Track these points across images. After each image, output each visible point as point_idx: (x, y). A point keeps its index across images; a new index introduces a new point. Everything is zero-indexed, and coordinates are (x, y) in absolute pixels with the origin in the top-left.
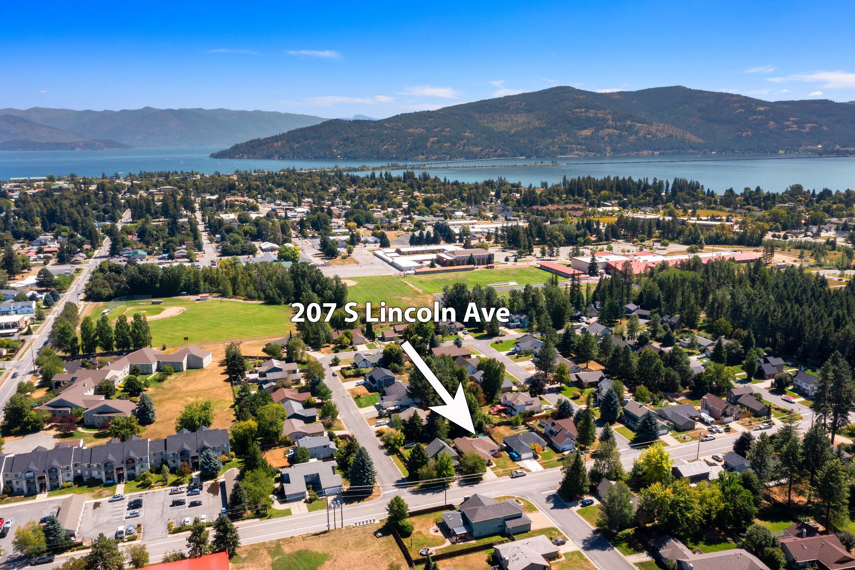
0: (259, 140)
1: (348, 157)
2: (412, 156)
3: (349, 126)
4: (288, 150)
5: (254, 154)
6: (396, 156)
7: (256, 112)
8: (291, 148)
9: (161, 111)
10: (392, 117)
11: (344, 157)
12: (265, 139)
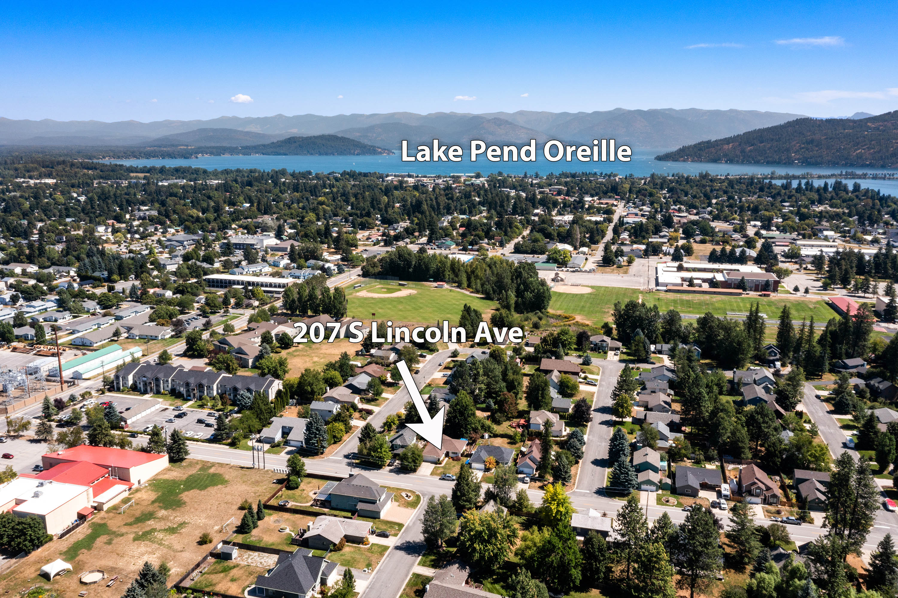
0: (709, 142)
1: (807, 162)
2: (892, 164)
3: (819, 126)
4: (738, 153)
5: (700, 156)
6: (871, 163)
7: (731, 111)
8: (743, 151)
9: (630, 112)
10: (881, 115)
11: (803, 163)
12: (716, 141)
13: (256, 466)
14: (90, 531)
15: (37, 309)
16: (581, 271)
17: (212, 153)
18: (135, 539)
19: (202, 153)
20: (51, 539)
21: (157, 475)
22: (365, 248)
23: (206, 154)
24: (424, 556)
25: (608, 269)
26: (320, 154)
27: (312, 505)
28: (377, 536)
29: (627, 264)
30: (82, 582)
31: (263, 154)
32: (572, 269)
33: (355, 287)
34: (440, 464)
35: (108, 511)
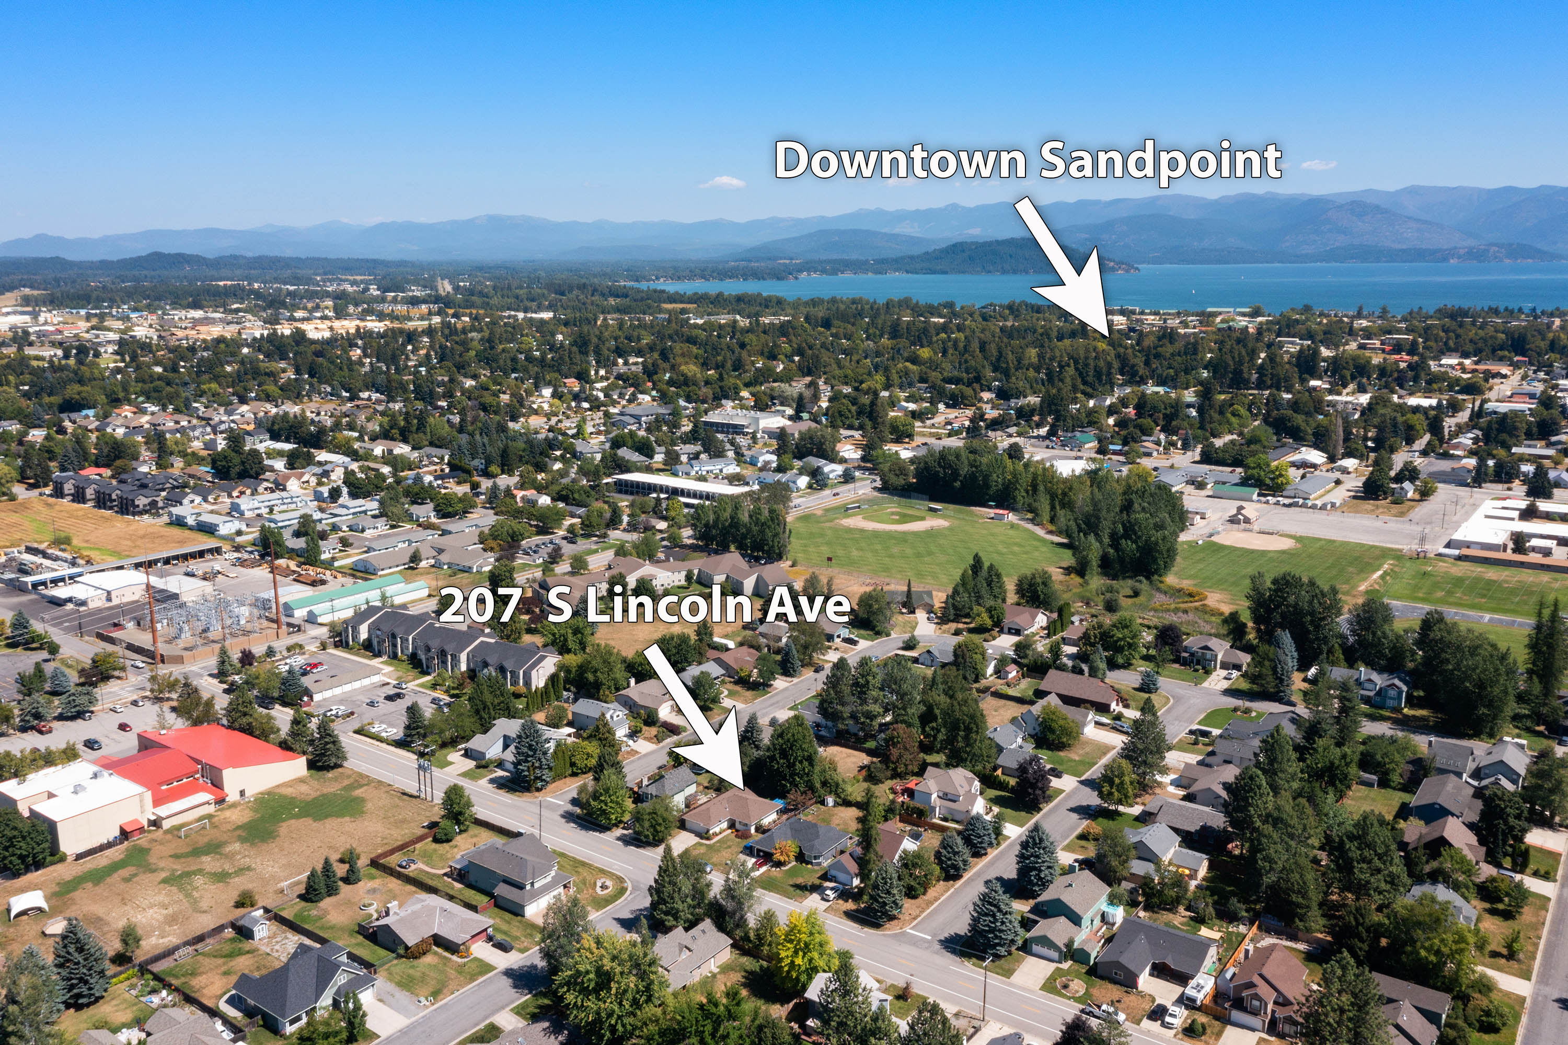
13: (423, 796)
14: (122, 856)
15: (352, 511)
16: (1304, 506)
17: (824, 271)
18: (165, 881)
19: (809, 271)
20: (63, 859)
21: (278, 786)
22: (924, 440)
23: (815, 272)
24: (534, 996)
25: (1369, 505)
26: (1004, 272)
27: (445, 874)
28: (493, 946)
29: (1417, 497)
30: (43, 933)
31: (907, 272)
32: (1287, 501)
33: (848, 509)
34: (708, 839)
35: (168, 832)
